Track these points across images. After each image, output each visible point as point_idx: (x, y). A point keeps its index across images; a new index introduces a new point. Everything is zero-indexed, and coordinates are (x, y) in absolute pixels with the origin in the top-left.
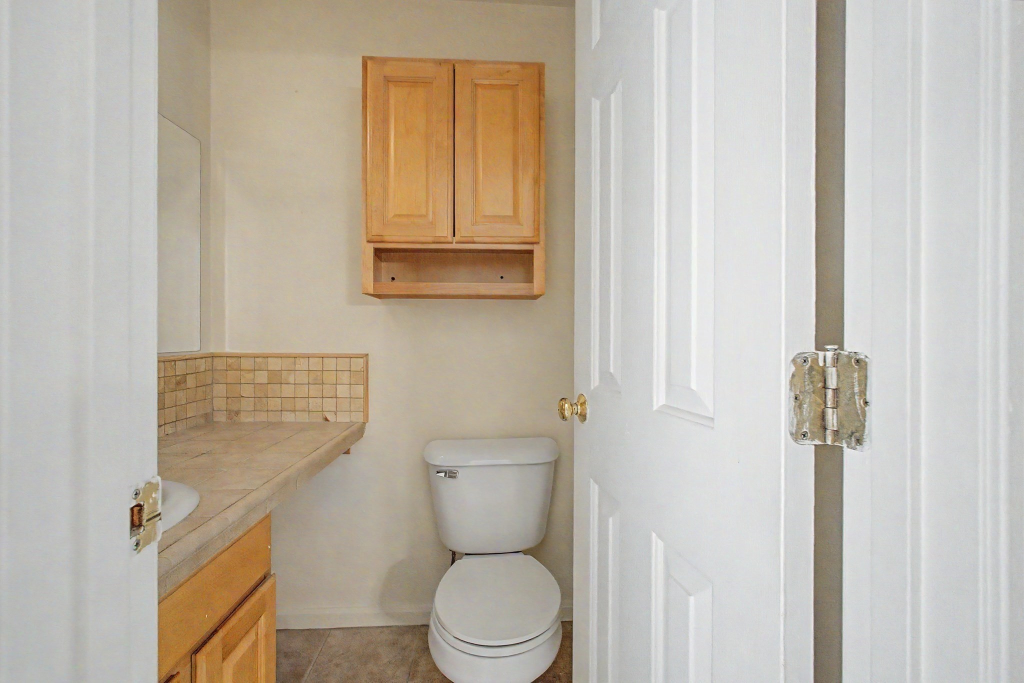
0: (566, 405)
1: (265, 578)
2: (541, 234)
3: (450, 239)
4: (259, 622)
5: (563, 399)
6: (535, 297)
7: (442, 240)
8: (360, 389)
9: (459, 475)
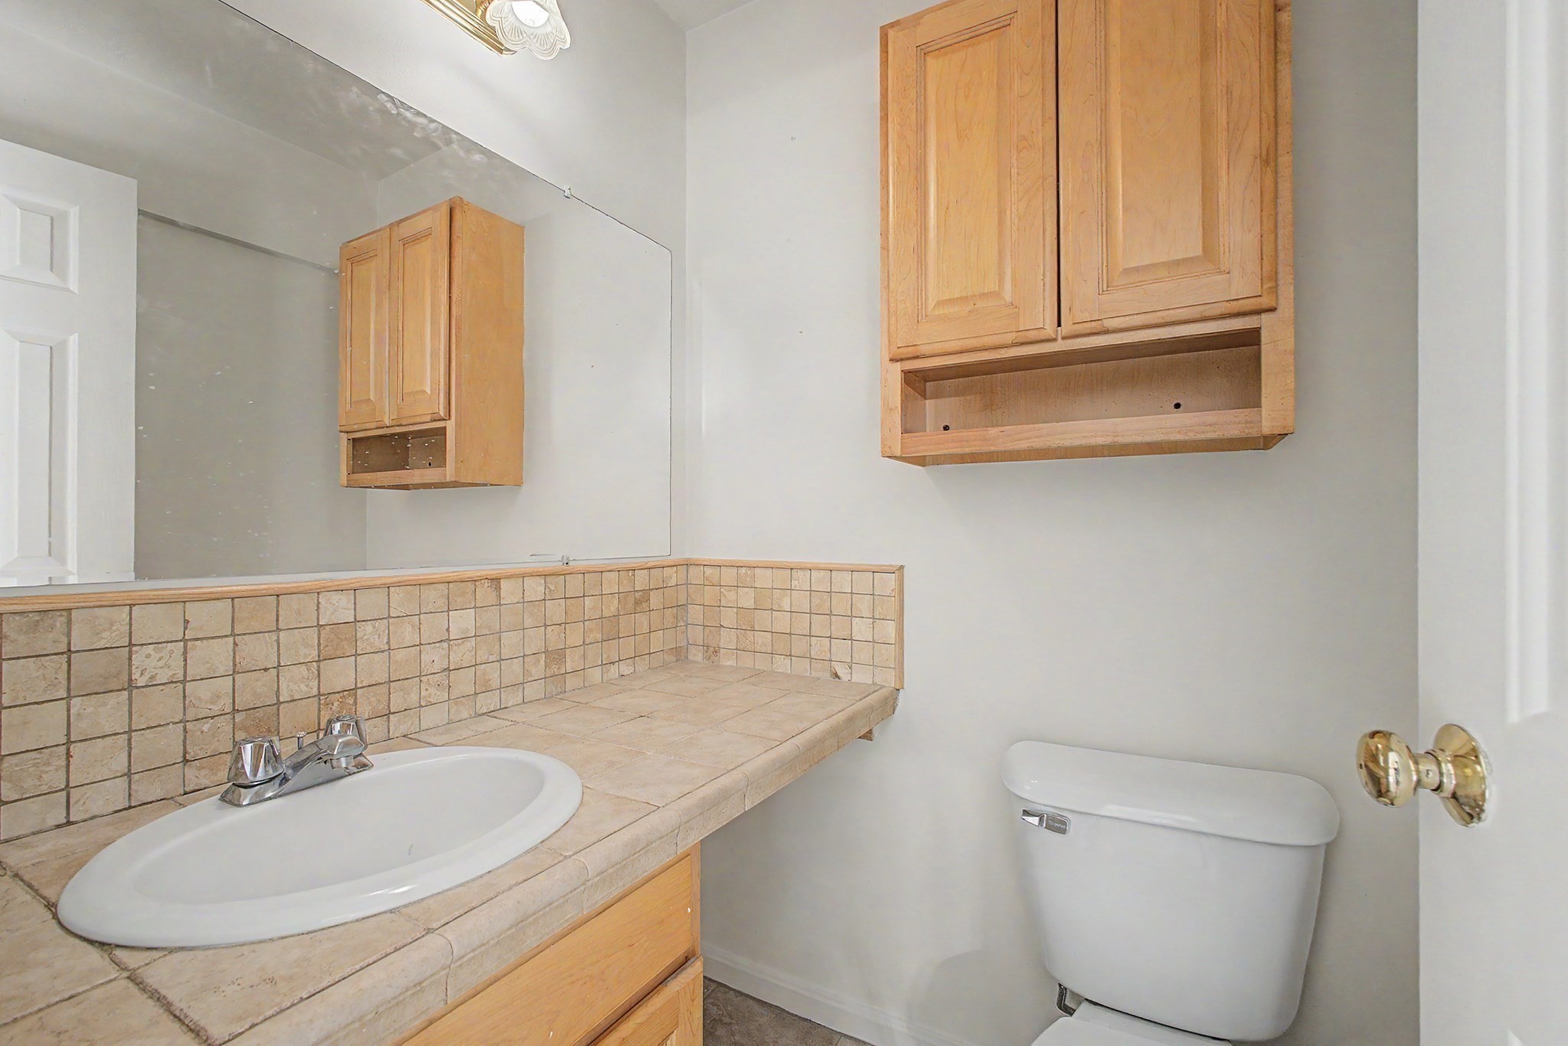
0: (1393, 757)
1: (687, 959)
2: (1281, 289)
3: (1050, 329)
4: (669, 1042)
5: (1378, 732)
6: (1268, 442)
7: (1033, 335)
8: (890, 628)
9: (1071, 829)
